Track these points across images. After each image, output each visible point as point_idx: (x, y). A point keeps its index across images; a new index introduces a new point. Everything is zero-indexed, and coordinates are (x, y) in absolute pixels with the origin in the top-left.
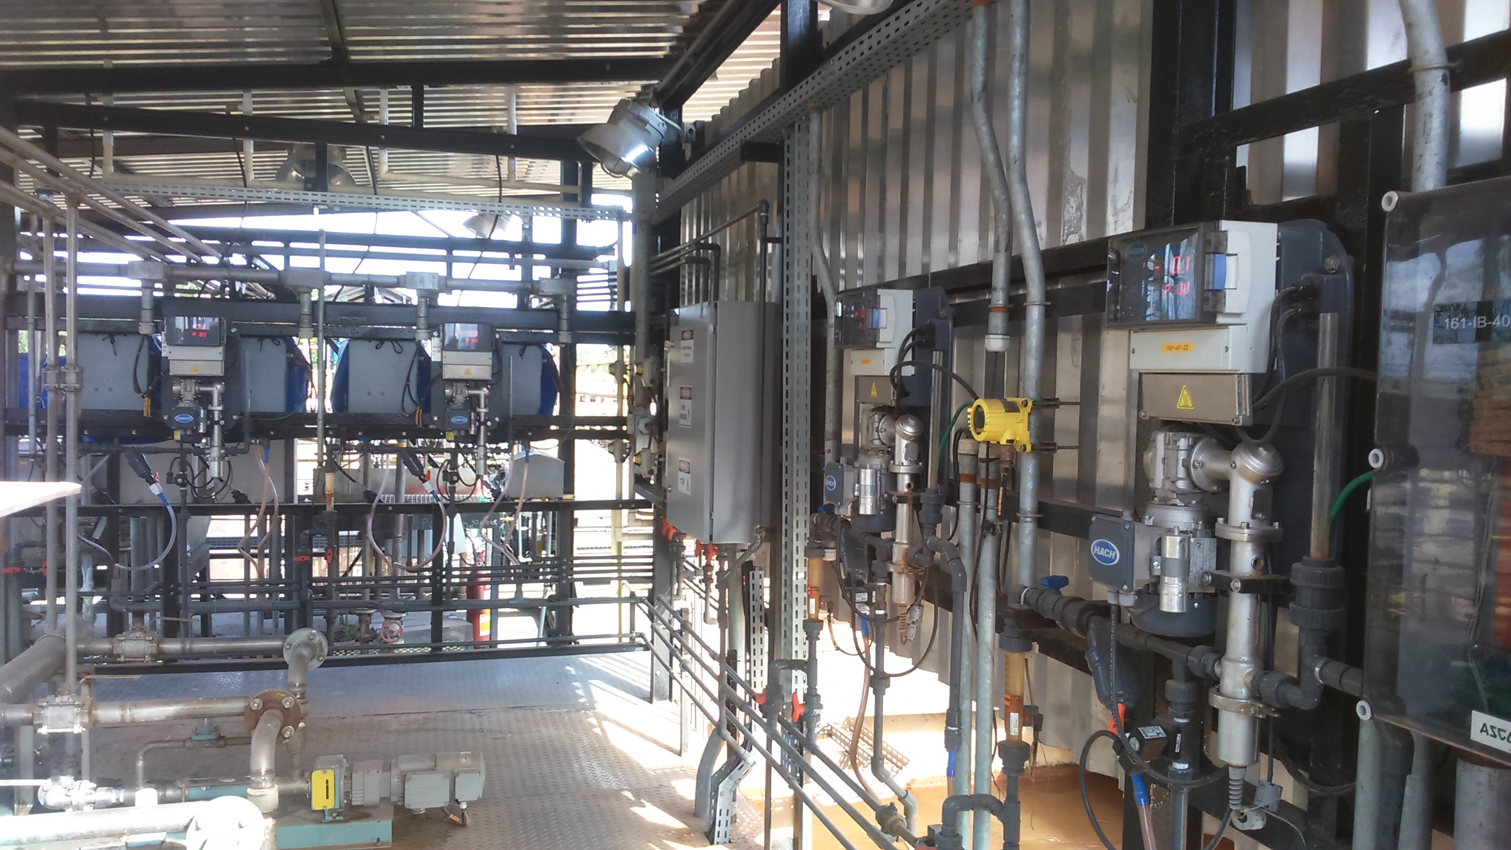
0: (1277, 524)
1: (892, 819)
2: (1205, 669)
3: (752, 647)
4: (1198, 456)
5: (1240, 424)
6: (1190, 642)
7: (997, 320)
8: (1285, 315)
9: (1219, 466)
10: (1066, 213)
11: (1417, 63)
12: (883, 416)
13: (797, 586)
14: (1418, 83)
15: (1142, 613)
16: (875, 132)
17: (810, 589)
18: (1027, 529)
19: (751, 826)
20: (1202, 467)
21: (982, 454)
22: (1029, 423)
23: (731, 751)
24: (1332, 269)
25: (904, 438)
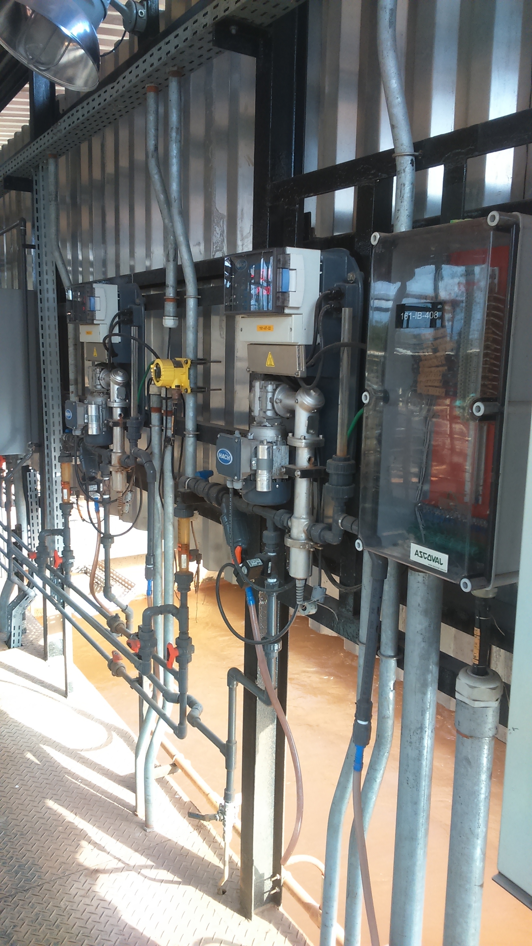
0: (321, 436)
1: (117, 623)
2: (283, 524)
3: (31, 521)
4: (279, 395)
5: (299, 376)
6: (276, 508)
7: (170, 307)
8: (324, 308)
9: (289, 402)
10: (214, 238)
11: (398, 151)
12: (102, 369)
13: (56, 481)
14: (397, 163)
15: (247, 493)
16: (97, 174)
17: (64, 484)
18: (190, 441)
19: (36, 634)
20: (281, 402)
21: (163, 395)
22: (189, 375)
23: (20, 589)
24: (352, 280)
25: (116, 384)
